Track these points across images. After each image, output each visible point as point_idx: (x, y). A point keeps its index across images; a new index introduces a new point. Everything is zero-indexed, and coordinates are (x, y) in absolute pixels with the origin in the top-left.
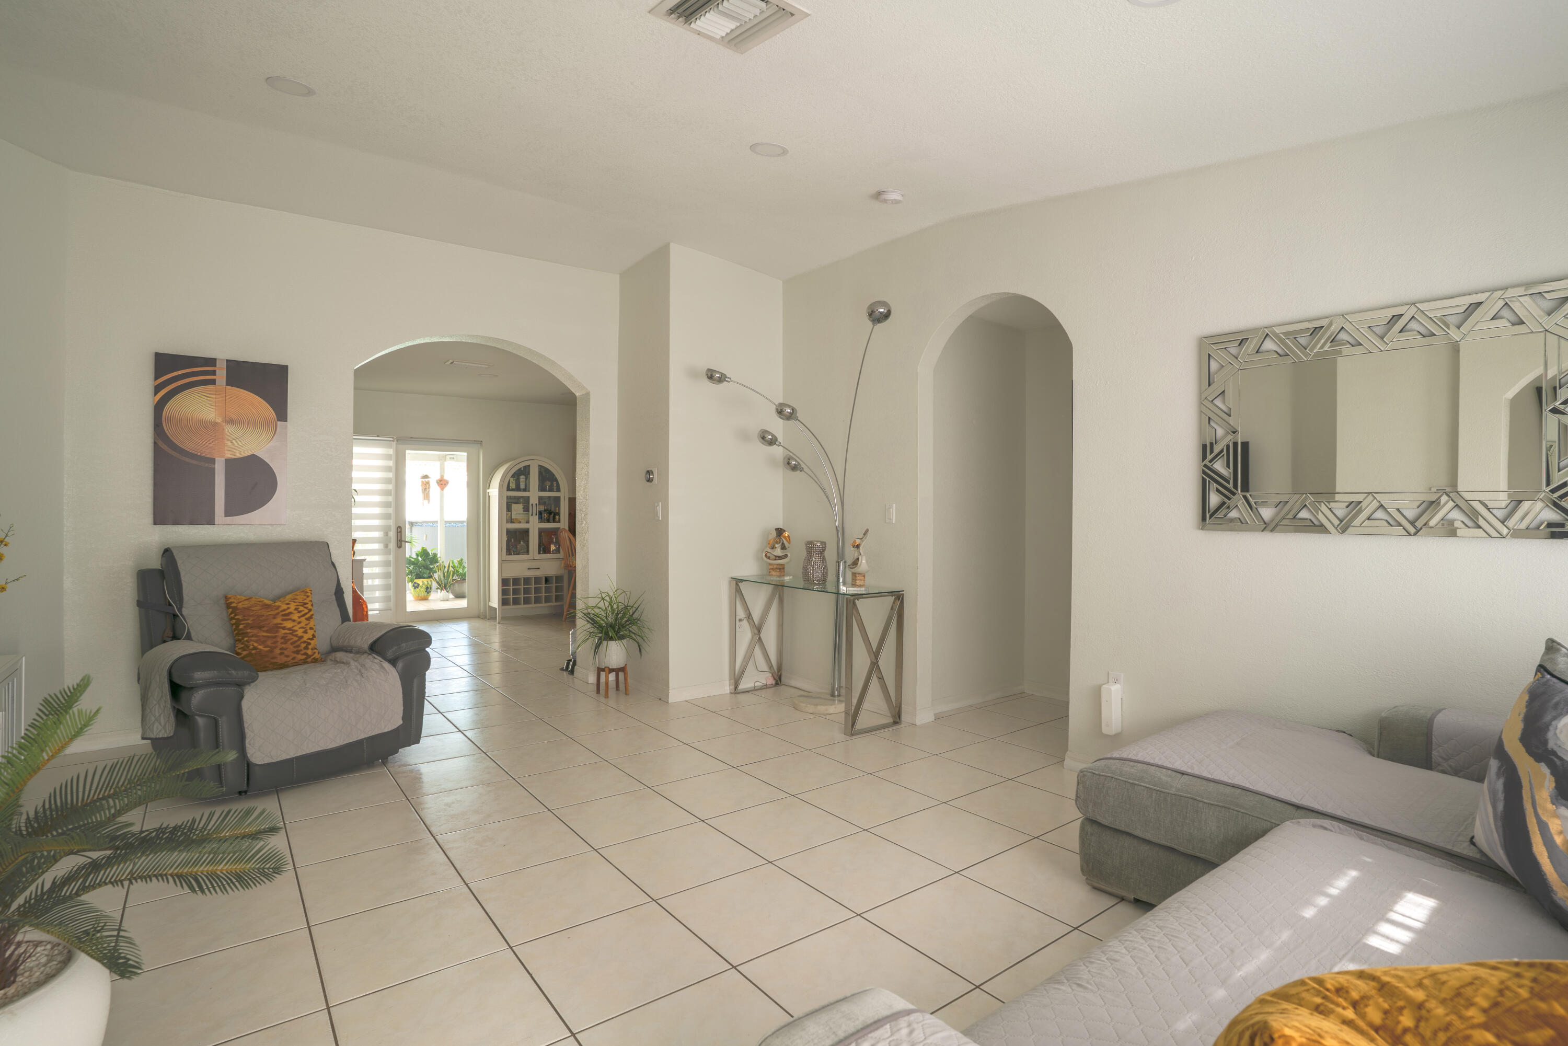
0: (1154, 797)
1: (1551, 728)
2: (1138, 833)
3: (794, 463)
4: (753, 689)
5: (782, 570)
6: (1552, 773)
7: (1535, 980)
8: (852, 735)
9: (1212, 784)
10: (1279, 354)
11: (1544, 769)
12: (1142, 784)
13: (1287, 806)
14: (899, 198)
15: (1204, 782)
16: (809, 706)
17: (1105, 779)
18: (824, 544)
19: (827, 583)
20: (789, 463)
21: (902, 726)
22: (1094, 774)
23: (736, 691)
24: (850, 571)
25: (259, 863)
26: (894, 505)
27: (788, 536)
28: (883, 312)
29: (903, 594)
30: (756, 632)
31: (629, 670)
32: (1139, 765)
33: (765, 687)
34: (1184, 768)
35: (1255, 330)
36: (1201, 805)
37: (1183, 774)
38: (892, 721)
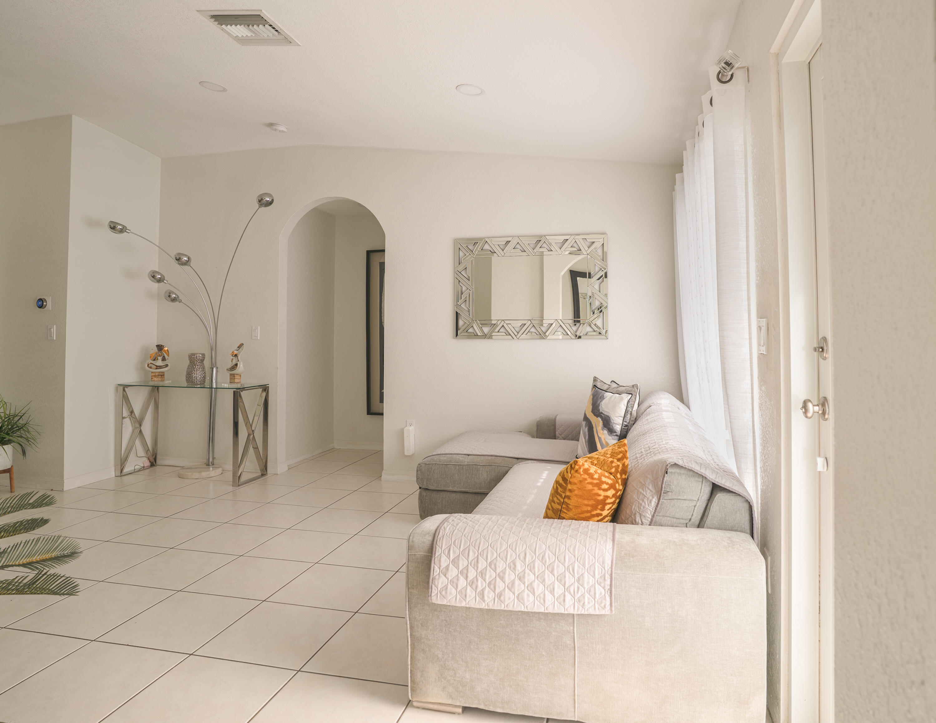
0: (457, 469)
1: (600, 405)
2: (450, 489)
3: (175, 296)
4: (133, 471)
5: (162, 377)
6: (602, 420)
7: (618, 445)
8: (239, 486)
9: (482, 456)
10: (491, 252)
11: (599, 419)
12: (451, 463)
13: (514, 459)
14: (285, 130)
15: (479, 456)
16: (194, 473)
17: (432, 466)
18: (203, 355)
19: (205, 384)
20: (169, 296)
21: (268, 476)
22: (426, 464)
23: (121, 473)
24: (229, 373)
25: (60, 551)
26: (259, 327)
27: (167, 350)
28: (269, 201)
29: (268, 387)
30: (137, 425)
31: (15, 470)
32: (448, 455)
33: (144, 468)
34: (468, 453)
35: (481, 239)
36: (479, 466)
37: (469, 455)
38: (261, 474)
